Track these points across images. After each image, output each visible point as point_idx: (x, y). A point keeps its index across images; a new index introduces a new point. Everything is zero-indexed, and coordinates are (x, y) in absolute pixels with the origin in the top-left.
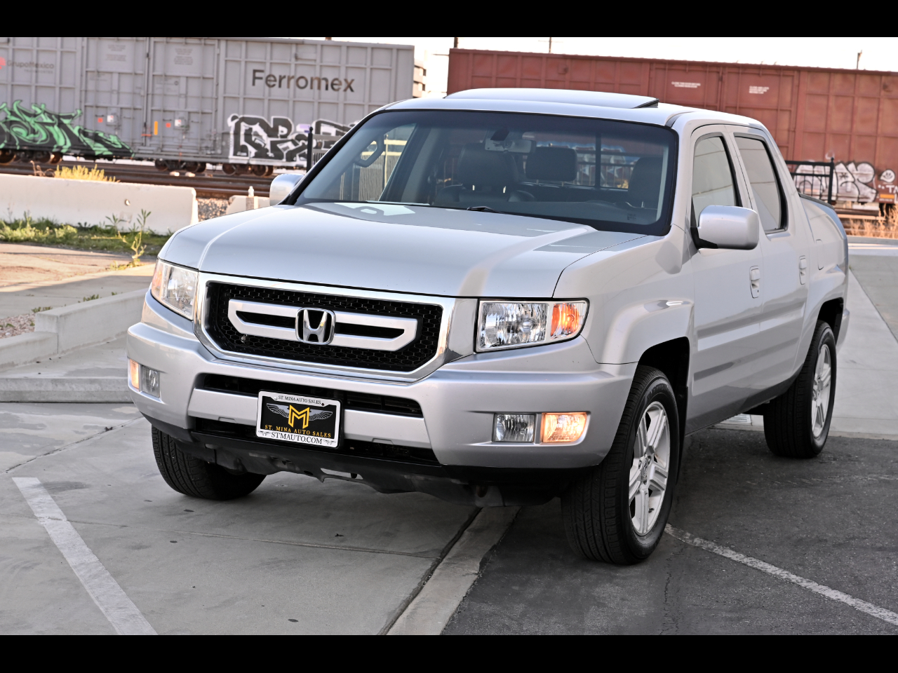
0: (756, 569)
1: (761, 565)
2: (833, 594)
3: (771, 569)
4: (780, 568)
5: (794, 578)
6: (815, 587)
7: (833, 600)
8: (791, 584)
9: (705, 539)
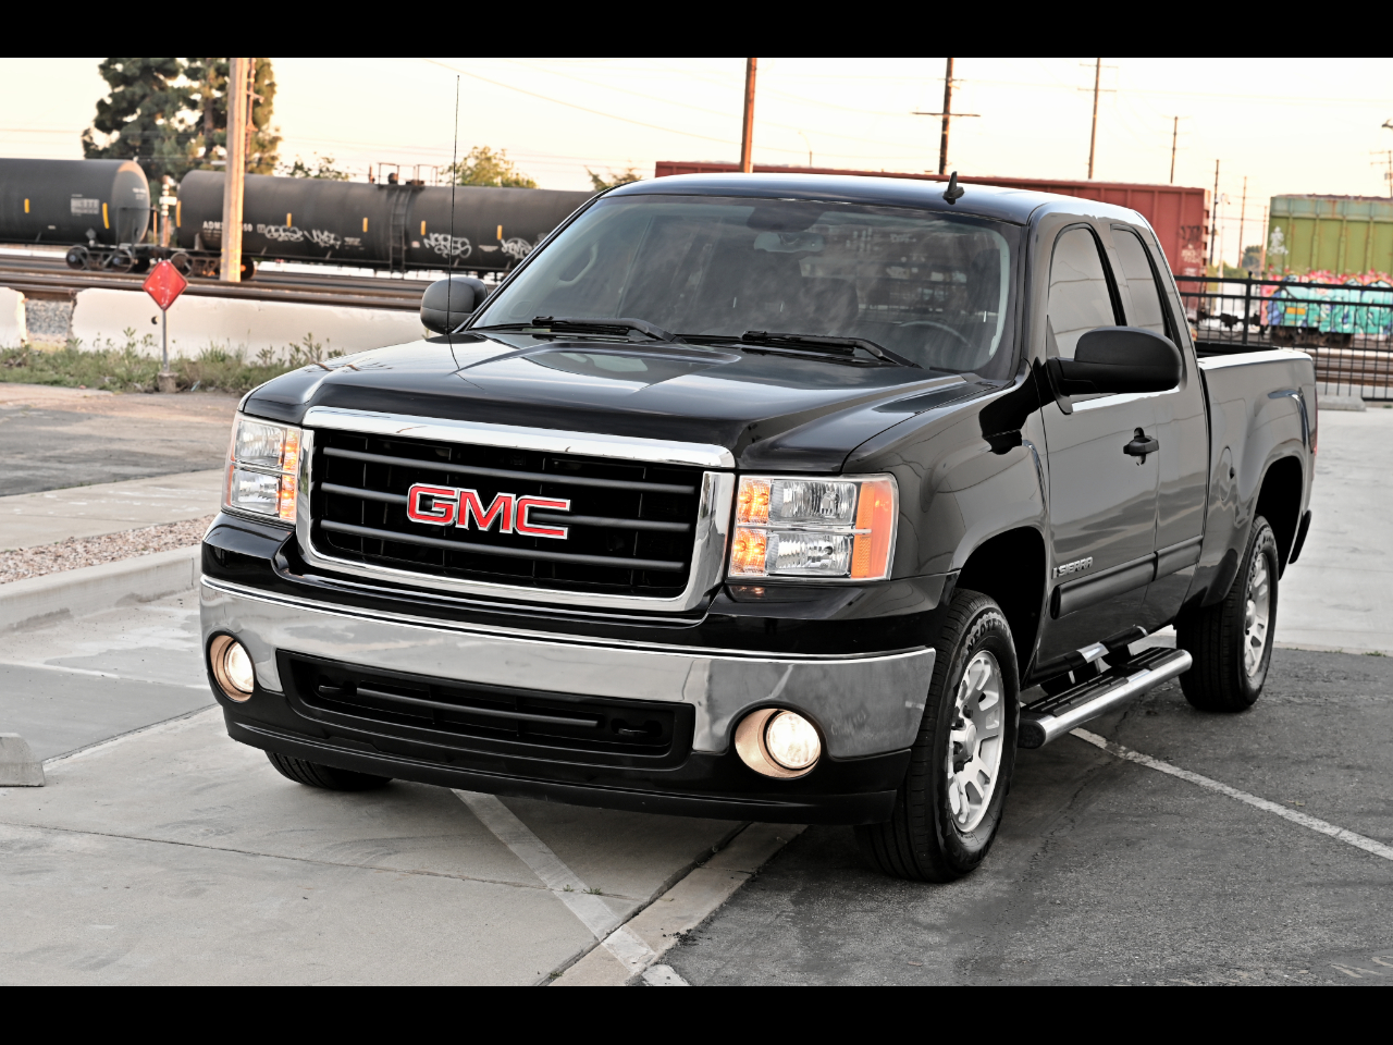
0: (1190, 782)
1: (1195, 778)
2: (1264, 805)
3: (1205, 781)
4: (1217, 780)
5: (1228, 790)
6: (1248, 799)
7: (1263, 810)
8: (1221, 794)
9: (1140, 752)
